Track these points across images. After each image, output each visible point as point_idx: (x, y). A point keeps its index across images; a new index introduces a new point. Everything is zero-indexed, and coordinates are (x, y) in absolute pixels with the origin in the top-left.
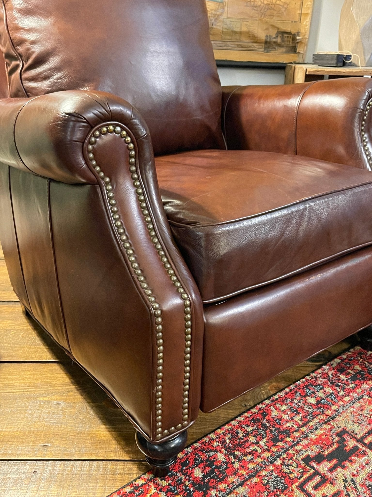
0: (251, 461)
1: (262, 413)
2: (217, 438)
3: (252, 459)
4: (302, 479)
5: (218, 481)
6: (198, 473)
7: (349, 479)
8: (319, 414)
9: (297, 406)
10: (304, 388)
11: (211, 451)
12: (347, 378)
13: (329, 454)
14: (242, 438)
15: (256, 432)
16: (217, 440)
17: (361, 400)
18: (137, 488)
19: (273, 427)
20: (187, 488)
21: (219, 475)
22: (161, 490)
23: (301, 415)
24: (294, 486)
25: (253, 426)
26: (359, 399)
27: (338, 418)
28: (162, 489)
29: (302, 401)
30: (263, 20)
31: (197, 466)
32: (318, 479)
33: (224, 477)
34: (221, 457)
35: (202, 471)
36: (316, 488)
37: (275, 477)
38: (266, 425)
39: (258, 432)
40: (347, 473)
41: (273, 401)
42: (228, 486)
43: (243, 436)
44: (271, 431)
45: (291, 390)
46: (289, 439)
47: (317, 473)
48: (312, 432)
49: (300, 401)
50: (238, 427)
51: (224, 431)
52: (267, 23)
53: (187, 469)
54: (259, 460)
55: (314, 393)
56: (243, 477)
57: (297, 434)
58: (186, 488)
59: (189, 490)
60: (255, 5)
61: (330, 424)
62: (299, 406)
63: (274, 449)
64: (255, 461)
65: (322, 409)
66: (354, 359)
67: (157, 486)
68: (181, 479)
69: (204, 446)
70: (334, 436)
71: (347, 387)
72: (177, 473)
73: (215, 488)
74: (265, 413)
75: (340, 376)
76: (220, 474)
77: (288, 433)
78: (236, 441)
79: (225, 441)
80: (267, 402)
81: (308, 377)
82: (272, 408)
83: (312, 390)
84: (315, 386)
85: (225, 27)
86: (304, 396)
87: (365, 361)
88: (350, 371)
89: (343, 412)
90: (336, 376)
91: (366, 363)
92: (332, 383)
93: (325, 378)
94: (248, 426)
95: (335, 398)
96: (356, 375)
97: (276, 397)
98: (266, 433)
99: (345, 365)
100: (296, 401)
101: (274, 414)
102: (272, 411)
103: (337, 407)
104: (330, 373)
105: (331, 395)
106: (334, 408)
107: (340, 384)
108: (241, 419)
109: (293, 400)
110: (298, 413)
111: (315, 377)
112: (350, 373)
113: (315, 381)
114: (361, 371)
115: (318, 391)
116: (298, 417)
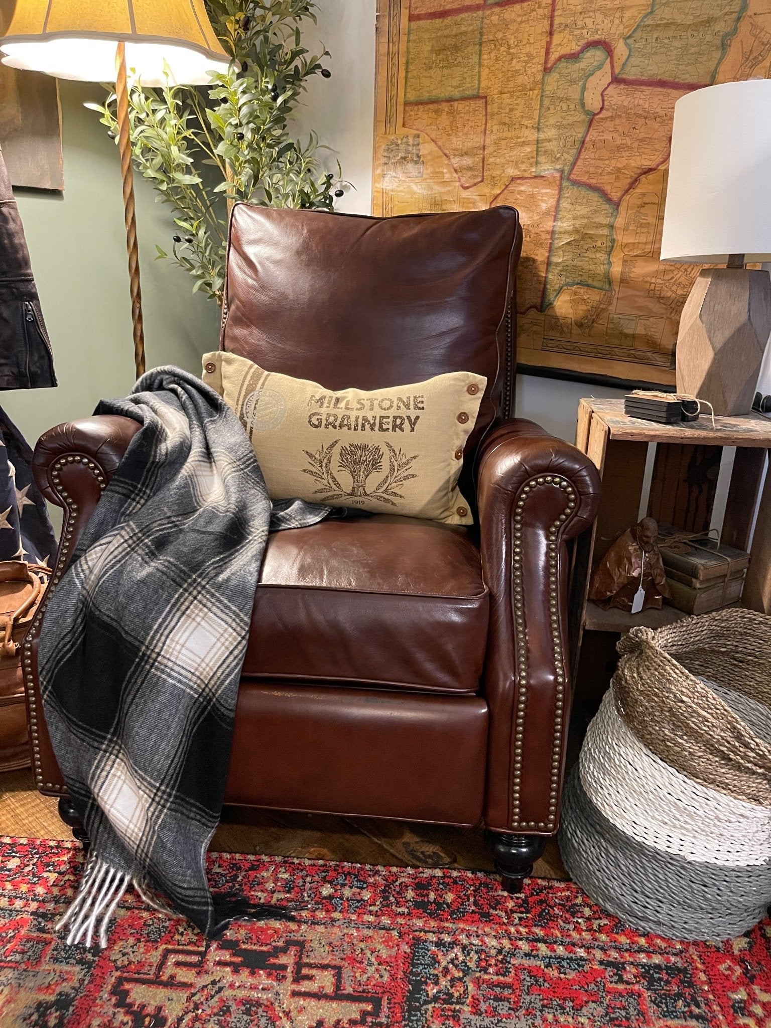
1: (253, 865)
4: (181, 947)
7: (219, 985)
8: (308, 909)
9: (301, 884)
10: (343, 873)
12: (413, 898)
13: (245, 949)
15: (218, 876)
17: (382, 932)
18: (60, 847)
19: (241, 885)
22: (69, 863)
23: (288, 895)
24: (164, 946)
25: (224, 870)
26: (384, 928)
27: (321, 929)
28: (73, 862)
29: (316, 883)
32: (195, 959)
36: (178, 964)
37: (163, 927)
38: (238, 878)
39: (219, 878)
40: (230, 978)
41: (285, 862)
44: (234, 886)
45: (325, 865)
47: (203, 955)
49: (314, 882)
55: (343, 885)
60: (662, 295)
61: (300, 926)
62: (303, 885)
65: (321, 906)
66: (462, 885)
67: (74, 856)
70: (283, 939)
71: (393, 907)
74: (256, 867)
75: (410, 891)
80: (278, 859)
81: (368, 867)
82: (272, 868)
83: (347, 882)
84: (358, 881)
85: (611, 326)
86: (325, 880)
87: (475, 897)
88: (432, 893)
89: (339, 927)
90: (404, 887)
91: (472, 899)
92: (384, 891)
93: (386, 880)
94: (219, 867)
95: (356, 907)
96: (431, 903)
97: (296, 861)
98: (224, 885)
99: (439, 884)
100: (309, 879)
101: (265, 874)
102: (267, 870)
103: (341, 917)
104: (403, 880)
105: (358, 901)
106: (336, 915)
107: (391, 898)
108: (227, 856)
109: (307, 876)
110: (289, 892)
111: (377, 873)
112: (428, 895)
113: (370, 876)
114: (447, 904)
115: (351, 888)
116: (282, 896)
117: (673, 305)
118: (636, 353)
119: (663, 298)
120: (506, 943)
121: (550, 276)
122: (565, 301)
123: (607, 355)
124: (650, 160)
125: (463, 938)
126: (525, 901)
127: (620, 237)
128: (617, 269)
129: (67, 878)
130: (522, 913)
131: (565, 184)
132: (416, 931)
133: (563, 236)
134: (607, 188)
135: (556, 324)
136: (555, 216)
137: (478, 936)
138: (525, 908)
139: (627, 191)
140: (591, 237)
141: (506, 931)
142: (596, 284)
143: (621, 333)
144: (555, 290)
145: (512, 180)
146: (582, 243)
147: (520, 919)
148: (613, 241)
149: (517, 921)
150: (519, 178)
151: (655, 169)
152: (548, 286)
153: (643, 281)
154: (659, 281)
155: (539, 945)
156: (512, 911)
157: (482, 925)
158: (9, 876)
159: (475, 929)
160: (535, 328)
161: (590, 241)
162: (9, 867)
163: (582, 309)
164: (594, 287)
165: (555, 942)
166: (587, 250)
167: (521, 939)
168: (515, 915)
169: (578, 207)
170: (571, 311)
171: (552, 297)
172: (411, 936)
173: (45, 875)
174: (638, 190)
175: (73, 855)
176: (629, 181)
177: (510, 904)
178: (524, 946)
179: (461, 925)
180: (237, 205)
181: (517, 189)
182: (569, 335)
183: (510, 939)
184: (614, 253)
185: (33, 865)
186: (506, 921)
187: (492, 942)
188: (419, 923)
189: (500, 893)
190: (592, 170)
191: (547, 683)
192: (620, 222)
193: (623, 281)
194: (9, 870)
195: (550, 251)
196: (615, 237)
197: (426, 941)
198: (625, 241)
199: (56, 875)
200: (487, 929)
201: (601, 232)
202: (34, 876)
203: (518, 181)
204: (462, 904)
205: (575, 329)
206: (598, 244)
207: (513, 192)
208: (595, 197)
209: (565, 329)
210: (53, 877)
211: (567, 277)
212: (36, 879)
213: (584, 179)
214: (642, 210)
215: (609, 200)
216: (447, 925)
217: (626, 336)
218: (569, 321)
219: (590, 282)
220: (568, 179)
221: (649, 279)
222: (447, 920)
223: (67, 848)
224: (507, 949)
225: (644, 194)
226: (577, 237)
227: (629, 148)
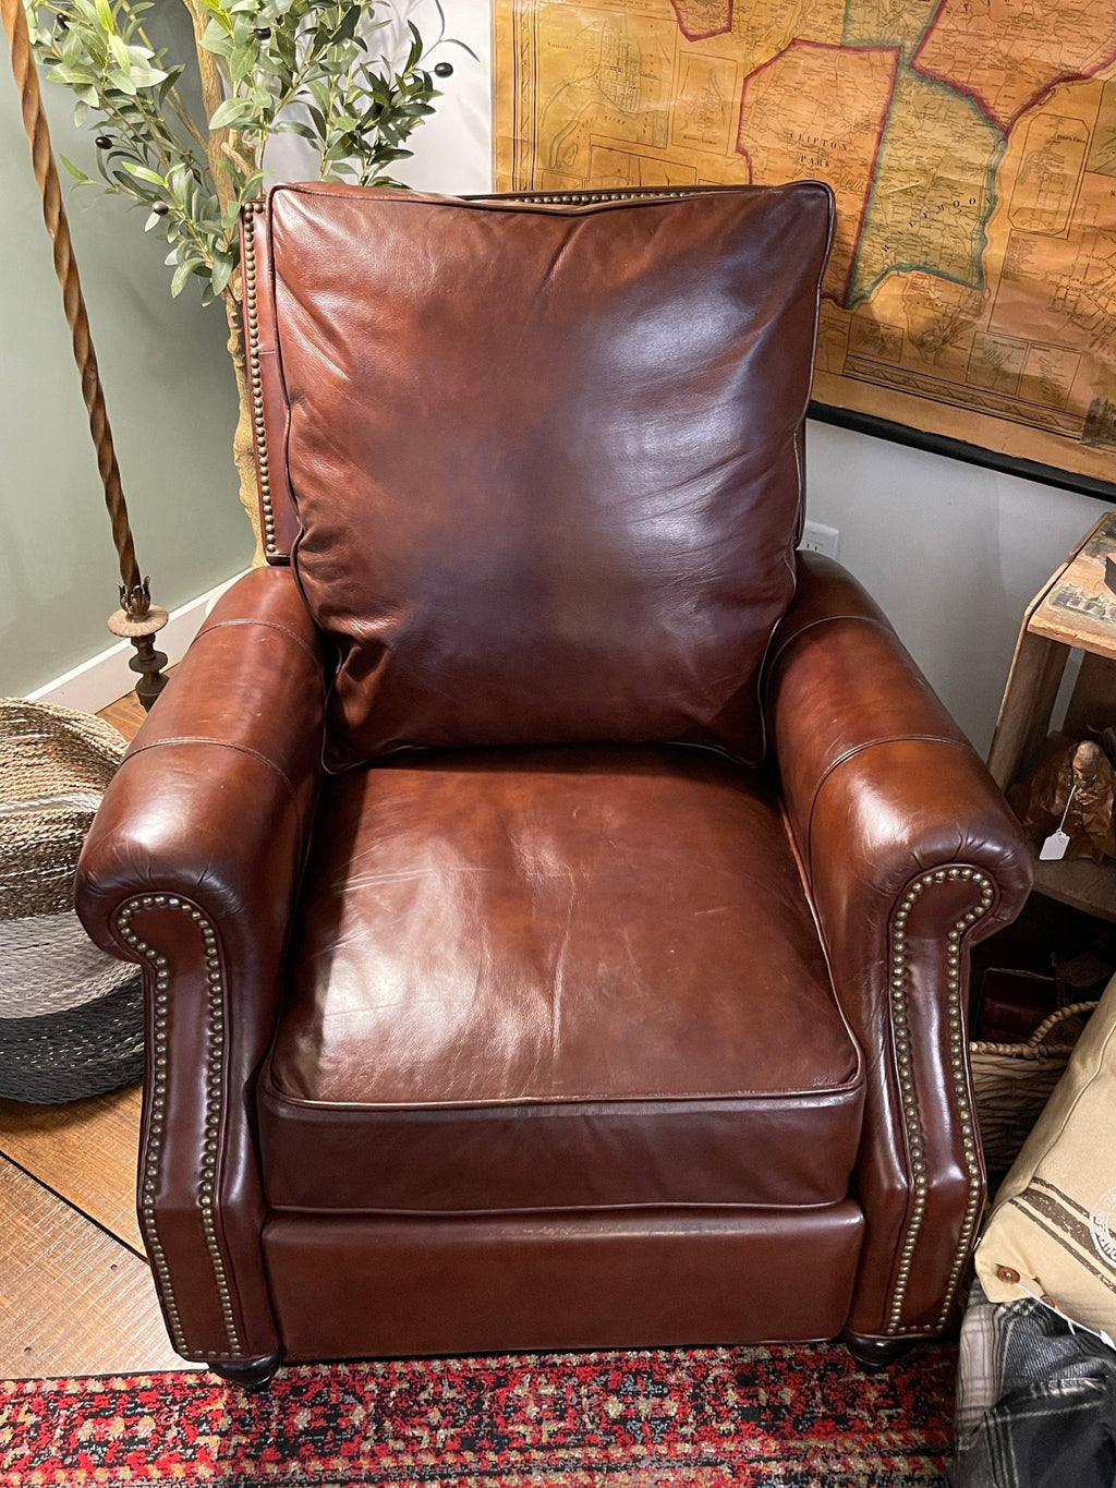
0: (395, 1454)
1: (499, 1378)
2: (383, 1376)
3: (399, 1452)
5: (317, 1453)
6: (302, 1420)
8: (596, 1445)
9: (575, 1401)
10: (630, 1372)
11: (354, 1394)
12: (737, 1403)
14: (422, 1402)
15: (453, 1405)
16: (381, 1380)
17: (707, 1469)
18: (203, 1385)
19: (491, 1417)
20: (267, 1434)
21: (327, 1443)
22: (229, 1412)
23: (562, 1424)
25: (459, 1393)
26: (708, 1463)
27: (621, 1476)
28: (233, 1410)
29: (596, 1396)
30: (1096, 355)
31: (310, 1407)
33: (331, 1453)
34: (358, 1415)
35: (312, 1420)
38: (484, 1403)
39: (457, 1409)
41: (543, 1365)
42: (323, 1471)
43: (426, 1401)
44: (480, 1421)
45: (600, 1362)
46: (492, 1457)
48: (544, 1471)
49: (592, 1395)
50: (435, 1377)
51: (405, 1371)
52: (1104, 366)
53: (293, 1402)
54: (408, 1460)
55: (636, 1394)
56: (357, 1472)
57: (514, 1456)
58: (265, 1432)
59: (267, 1438)
60: (1078, 311)
61: (592, 1477)
62: (579, 1403)
63: (450, 1458)
64: (401, 1457)
65: (613, 1437)
66: (801, 1371)
67: (232, 1397)
68: (271, 1413)
69: (351, 1378)
71: (714, 1423)
72: (274, 1398)
73: (303, 1460)
74: (504, 1380)
75: (730, 1391)
76: (330, 1442)
77: (502, 1443)
78: (407, 1401)
79: (390, 1391)
80: (531, 1360)
81: (662, 1355)
82: (527, 1378)
83: (638, 1387)
84: (655, 1383)
85: (979, 354)
86: (609, 1390)
87: (822, 1390)
88: (762, 1392)
89: (646, 1469)
90: (720, 1384)
91: (819, 1395)
92: (694, 1397)
93: (693, 1376)
94: (451, 1387)
95: (662, 1431)
96: (764, 1408)
97: (558, 1360)
98: (466, 1420)
99: (768, 1373)
100: (583, 1391)
101: (519, 1391)
102: (521, 1383)
103: (645, 1452)
104: (716, 1372)
105: (663, 1420)
106: (638, 1450)
107: (707, 1408)
108: (455, 1365)
109: (580, 1385)
110: (561, 1418)
111: (677, 1363)
112: (757, 1396)
113: (668, 1371)
114: (786, 1407)
115: (647, 1397)
116: (553, 1426)
117: (1097, 331)
118: (1019, 405)
119: (1080, 316)
120: (876, 1461)
121: (865, 247)
122: (892, 296)
123: (966, 401)
124: (1078, 56)
125: (817, 1462)
126: (891, 1386)
127: (1004, 193)
128: (996, 254)
129: (234, 1441)
130: (890, 1407)
131: (903, 74)
132: (751, 1461)
133: (895, 175)
134: (988, 95)
135: (870, 333)
136: (880, 134)
137: (838, 1457)
138: (893, 1397)
139: (1026, 108)
140: (951, 186)
141: (874, 1442)
142: (953, 272)
143: (996, 369)
144: (874, 274)
145: (794, 42)
146: (932, 193)
147: (890, 1418)
148: (993, 200)
149: (885, 1424)
150: (808, 43)
151: (1085, 77)
152: (861, 264)
153: (1044, 280)
154: (1076, 284)
155: (923, 1460)
156: (878, 1407)
157: (839, 1438)
158: (148, 1453)
159: (831, 1445)
160: (831, 333)
161: (948, 193)
162: (142, 1435)
163: (923, 315)
164: (951, 279)
165: (942, 1452)
166: (941, 208)
167: (896, 1454)
168: (882, 1413)
169: (928, 124)
170: (903, 316)
171: (866, 285)
172: (748, 1471)
173: (201, 1441)
174: (1046, 109)
175: (230, 1396)
176: (1035, 88)
177: (872, 1395)
178: (901, 1464)
179: (813, 1442)
180: (276, 189)
181: (802, 62)
182: (895, 358)
183: (883, 1456)
184: (994, 221)
185: (177, 1424)
186: (871, 1425)
187: (859, 1465)
188: (754, 1446)
189: (855, 1377)
190: (961, 55)
191: (955, 1182)
192: (1009, 162)
193: (1008, 275)
194: (144, 1441)
195: (867, 200)
196: (997, 192)
197: (769, 1477)
198: (1016, 204)
199: (217, 1438)
200: (848, 1444)
201: (972, 180)
202: (186, 1447)
203: (806, 48)
204: (807, 1406)
205: (910, 350)
206: (964, 201)
207: (794, 67)
208: (963, 109)
209: (890, 345)
210: (213, 1442)
211: (899, 253)
212: (190, 1452)
213: (943, 70)
214: (1055, 149)
215: (991, 120)
216: (792, 1444)
217: (1006, 375)
218: (898, 333)
219: (943, 267)
220: (912, 66)
221: (1056, 278)
222: (792, 1437)
223: (216, 1385)
224: (879, 1473)
225: (1060, 119)
226: (922, 181)
227: (1038, 25)
